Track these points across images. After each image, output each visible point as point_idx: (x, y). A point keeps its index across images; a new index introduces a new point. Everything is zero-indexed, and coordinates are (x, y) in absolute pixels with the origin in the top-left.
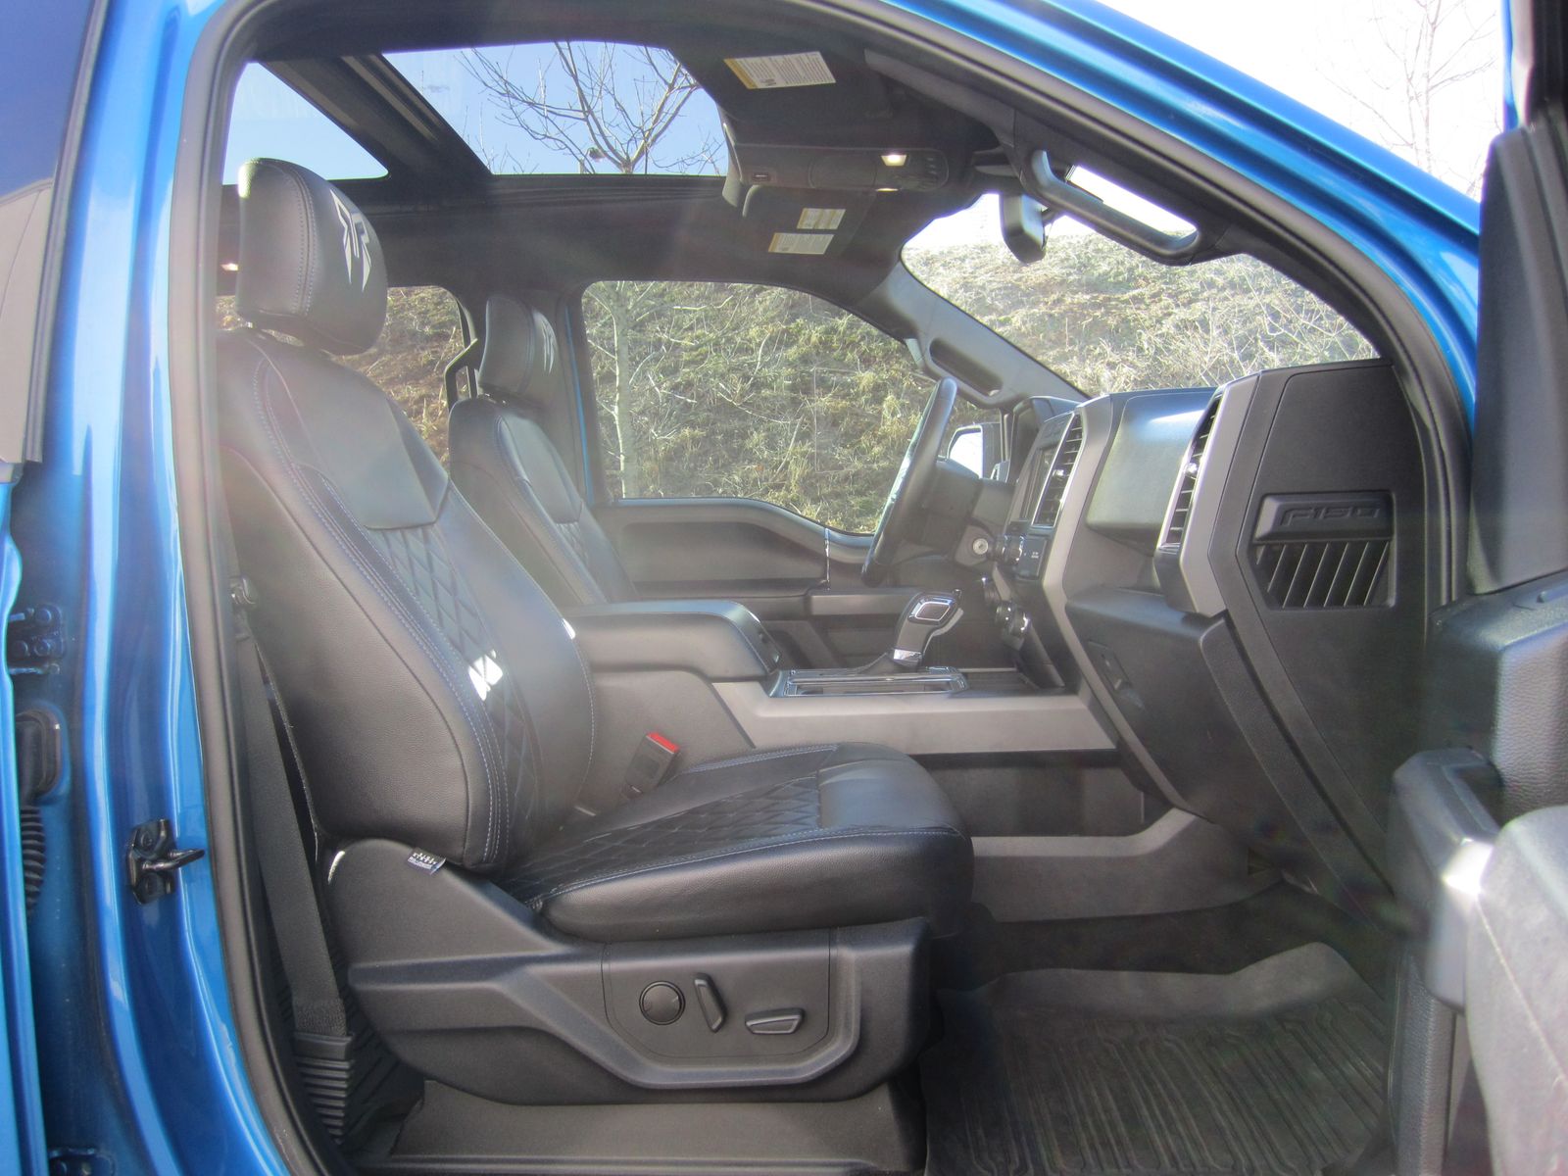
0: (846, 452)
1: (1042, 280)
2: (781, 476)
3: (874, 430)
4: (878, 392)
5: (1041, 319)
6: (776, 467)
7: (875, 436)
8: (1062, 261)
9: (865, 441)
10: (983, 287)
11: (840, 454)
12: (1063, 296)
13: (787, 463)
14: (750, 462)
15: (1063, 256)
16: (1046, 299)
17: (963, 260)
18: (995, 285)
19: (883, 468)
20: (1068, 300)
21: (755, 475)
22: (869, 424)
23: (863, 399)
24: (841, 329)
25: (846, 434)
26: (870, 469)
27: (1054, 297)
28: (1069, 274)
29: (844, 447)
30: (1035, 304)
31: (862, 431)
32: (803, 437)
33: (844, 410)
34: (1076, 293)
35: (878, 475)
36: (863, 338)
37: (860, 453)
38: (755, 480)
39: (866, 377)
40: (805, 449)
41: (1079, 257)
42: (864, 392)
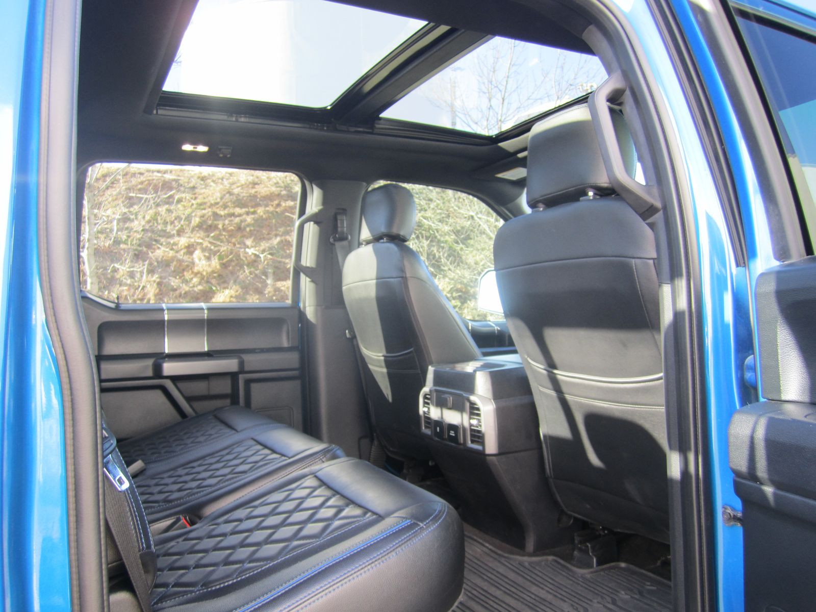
0: (177, 281)
1: (268, 193)
2: (142, 294)
3: (191, 269)
4: (190, 249)
5: (272, 213)
6: (137, 289)
7: (193, 272)
8: (275, 184)
9: (187, 275)
10: (238, 195)
11: (174, 282)
12: (280, 202)
13: (144, 287)
14: (121, 285)
15: (275, 181)
16: (272, 203)
17: (222, 179)
18: (244, 194)
19: (200, 290)
20: (283, 204)
21: (125, 293)
22: (188, 266)
23: (182, 252)
24: (163, 213)
25: (174, 271)
26: (193, 290)
27: (276, 202)
28: (281, 191)
29: (176, 278)
30: (267, 206)
31: (184, 270)
32: (151, 271)
33: (173, 259)
34: (287, 200)
35: (198, 293)
36: (176, 219)
37: (186, 282)
38: (126, 296)
39: (183, 241)
40: (154, 278)
41: (283, 182)
42: (181, 250)
